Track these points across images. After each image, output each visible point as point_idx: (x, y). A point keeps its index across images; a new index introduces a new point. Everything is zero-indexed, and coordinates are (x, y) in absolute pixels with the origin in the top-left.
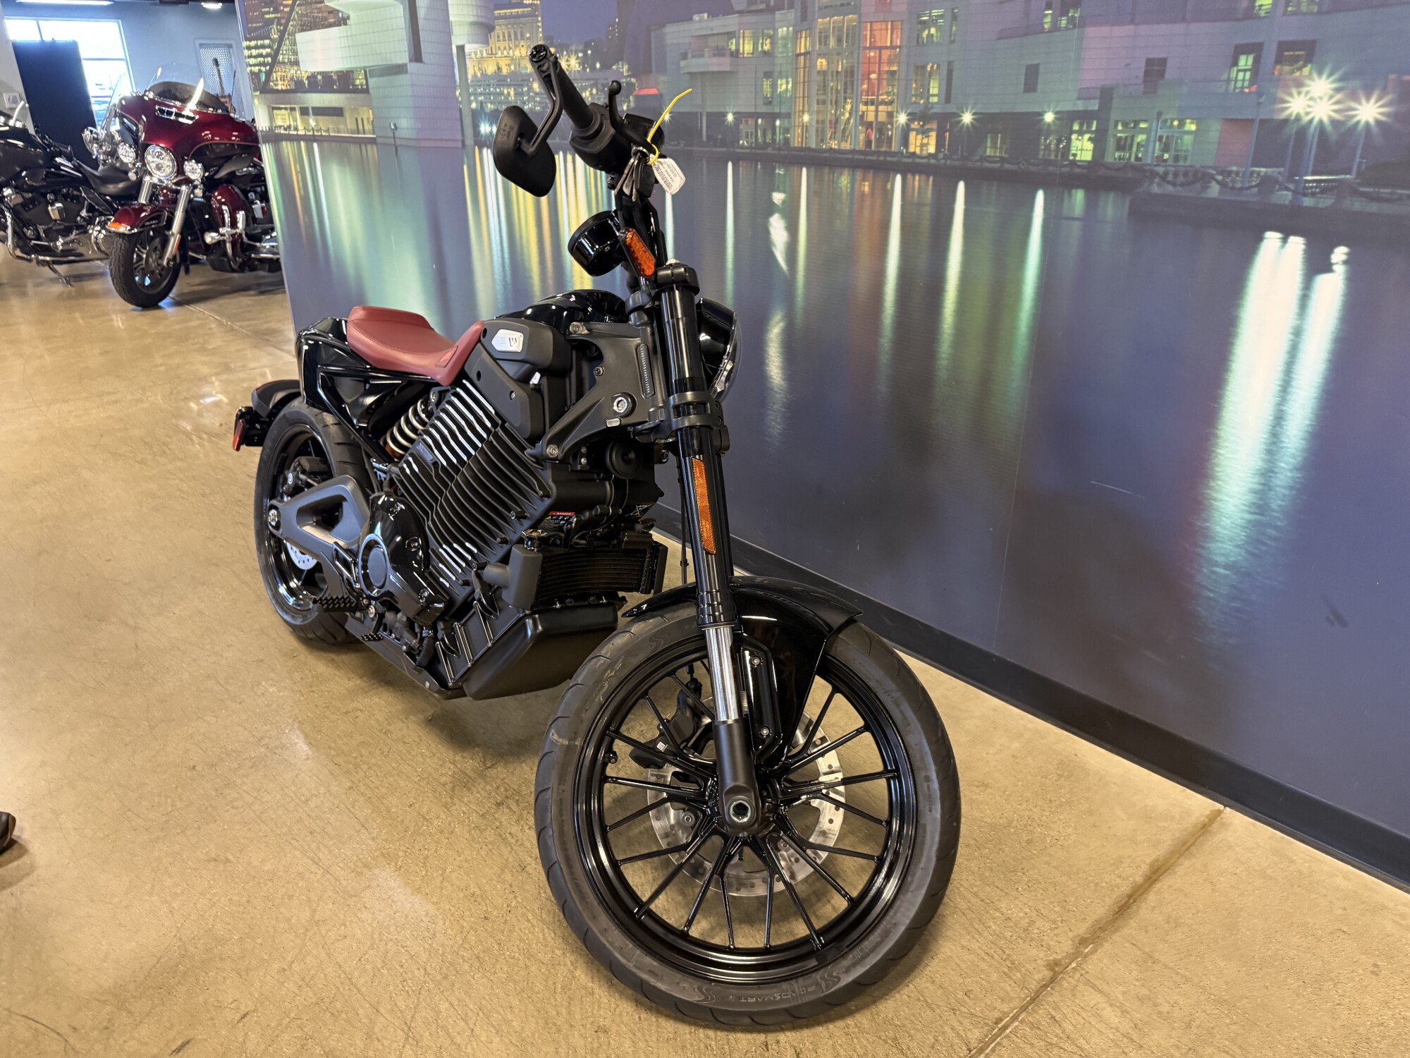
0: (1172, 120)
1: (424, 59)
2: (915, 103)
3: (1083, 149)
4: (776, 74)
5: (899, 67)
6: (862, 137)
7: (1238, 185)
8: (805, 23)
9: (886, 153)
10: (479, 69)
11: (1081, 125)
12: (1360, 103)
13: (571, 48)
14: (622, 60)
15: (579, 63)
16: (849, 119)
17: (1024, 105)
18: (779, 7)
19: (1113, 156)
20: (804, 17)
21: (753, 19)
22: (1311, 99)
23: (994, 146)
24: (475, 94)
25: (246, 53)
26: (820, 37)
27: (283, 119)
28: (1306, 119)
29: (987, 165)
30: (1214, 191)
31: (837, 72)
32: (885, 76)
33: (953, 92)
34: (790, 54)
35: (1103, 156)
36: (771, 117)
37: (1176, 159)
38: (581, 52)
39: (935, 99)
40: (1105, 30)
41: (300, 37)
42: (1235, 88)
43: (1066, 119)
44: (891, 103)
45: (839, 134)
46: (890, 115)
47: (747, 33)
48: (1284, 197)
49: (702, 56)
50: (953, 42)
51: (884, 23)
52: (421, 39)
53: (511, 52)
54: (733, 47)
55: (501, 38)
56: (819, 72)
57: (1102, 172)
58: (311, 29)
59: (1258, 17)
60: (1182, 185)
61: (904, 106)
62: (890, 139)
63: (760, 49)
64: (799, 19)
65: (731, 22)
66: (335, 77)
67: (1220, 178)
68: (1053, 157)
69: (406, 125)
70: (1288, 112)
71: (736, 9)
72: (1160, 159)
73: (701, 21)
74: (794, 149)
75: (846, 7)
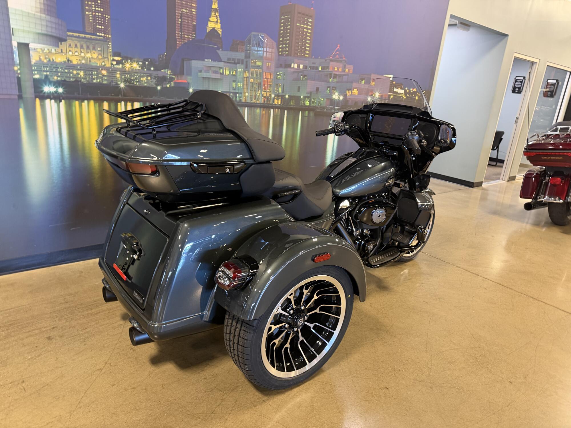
0: (320, 98)
2: (276, 92)
3: (307, 103)
4: (237, 81)
5: (272, 83)
6: (263, 100)
8: (247, 69)
9: (269, 104)
10: (46, 58)
11: (307, 98)
12: (341, 96)
13: (133, 59)
14: (168, 68)
15: (140, 67)
16: (259, 95)
17: (298, 94)
18: (239, 63)
19: (312, 104)
20: (247, 67)
21: (229, 64)
22: (336, 95)
23: (292, 102)
26: (251, 74)
29: (291, 106)
30: (325, 110)
31: (256, 83)
32: (269, 85)
33: (284, 90)
34: (242, 77)
36: (235, 93)
37: (320, 105)
38: (141, 62)
39: (280, 92)
40: (310, 81)
42: (328, 93)
43: (304, 97)
44: (270, 92)
45: (257, 99)
46: (270, 95)
47: (226, 68)
48: (333, 110)
49: (209, 72)
50: (284, 80)
51: (268, 73)
53: (83, 55)
54: (221, 72)
55: (73, 45)
56: (251, 83)
57: (310, 107)
59: (330, 82)
60: (321, 109)
61: (274, 93)
62: (269, 100)
63: (232, 74)
64: (245, 68)
65: (221, 64)
67: (326, 108)
68: (302, 104)
71: (223, 60)
72: (319, 105)
73: (208, 61)
74: (243, 102)
75: (258, 67)
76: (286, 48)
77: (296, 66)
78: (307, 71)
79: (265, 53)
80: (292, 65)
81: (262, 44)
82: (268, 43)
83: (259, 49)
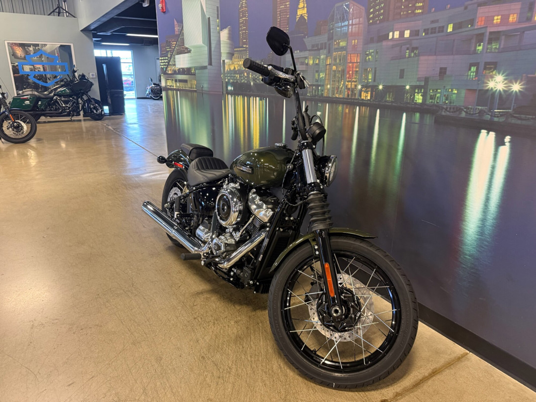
0: (449, 89)
1: (213, 64)
2: (364, 82)
3: (419, 98)
4: (320, 71)
5: (359, 69)
6: (346, 93)
7: (472, 113)
8: (329, 54)
9: (354, 99)
10: (229, 68)
11: (418, 91)
12: (513, 84)
16: (342, 87)
17: (399, 83)
18: (322, 49)
19: (429, 101)
20: (329, 52)
21: (313, 52)
22: (496, 82)
23: (389, 96)
24: (227, 77)
25: (160, 61)
26: (334, 59)
27: (169, 83)
28: (495, 89)
29: (387, 104)
30: (463, 115)
31: (339, 71)
32: (354, 72)
33: (377, 78)
34: (324, 65)
35: (425, 101)
36: (318, 86)
37: (450, 103)
39: (370, 81)
40: (426, 58)
41: (176, 56)
42: (470, 78)
43: (413, 88)
44: (356, 82)
45: (339, 92)
46: (356, 86)
47: (311, 57)
48: (488, 117)
50: (376, 61)
51: (354, 55)
52: (212, 57)
53: (238, 63)
54: (307, 62)
55: (236, 58)
56: (333, 71)
57: (425, 107)
58: (180, 54)
59: (477, 53)
60: (452, 112)
61: (360, 83)
62: (355, 94)
63: (315, 63)
65: (306, 54)
66: (186, 70)
67: (465, 110)
68: (409, 101)
69: (206, 86)
70: (488, 87)
71: (308, 49)
72: (445, 103)
73: (297, 53)
74: (325, 97)
75: (342, 49)
76: (379, 10)
77: (397, 34)
78: (420, 39)
79: (350, 27)
80: (391, 34)
81: (347, 16)
82: (354, 12)
83: (343, 24)
